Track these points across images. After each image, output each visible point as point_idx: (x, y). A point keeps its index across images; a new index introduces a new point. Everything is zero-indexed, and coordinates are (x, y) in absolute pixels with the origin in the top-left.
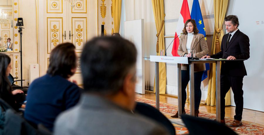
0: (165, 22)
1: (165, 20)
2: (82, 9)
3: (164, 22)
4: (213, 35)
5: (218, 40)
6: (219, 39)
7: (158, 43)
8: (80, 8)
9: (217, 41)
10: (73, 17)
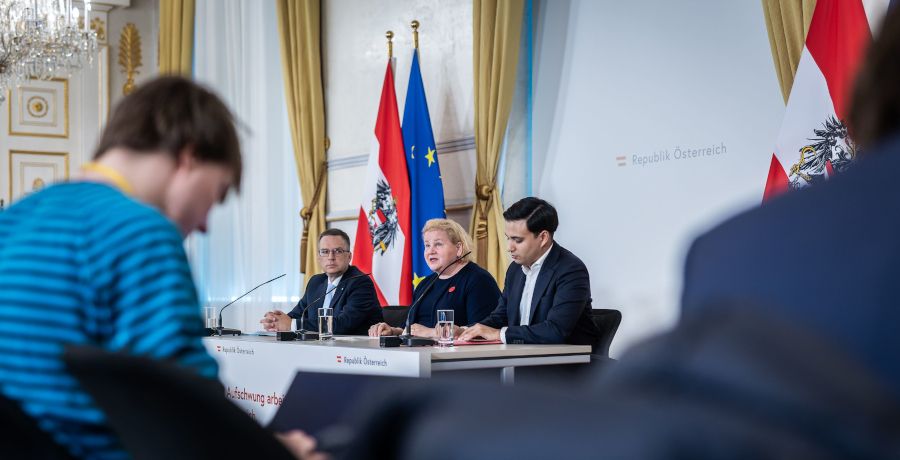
0: (327, 167)
1: (329, 159)
2: (51, 121)
3: (324, 167)
4: (471, 207)
5: (484, 223)
6: (486, 219)
7: (306, 240)
8: (42, 116)
9: (480, 226)
10: (15, 148)
